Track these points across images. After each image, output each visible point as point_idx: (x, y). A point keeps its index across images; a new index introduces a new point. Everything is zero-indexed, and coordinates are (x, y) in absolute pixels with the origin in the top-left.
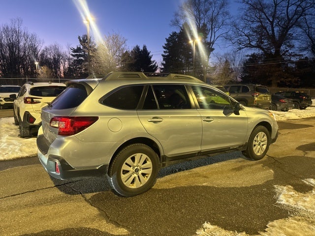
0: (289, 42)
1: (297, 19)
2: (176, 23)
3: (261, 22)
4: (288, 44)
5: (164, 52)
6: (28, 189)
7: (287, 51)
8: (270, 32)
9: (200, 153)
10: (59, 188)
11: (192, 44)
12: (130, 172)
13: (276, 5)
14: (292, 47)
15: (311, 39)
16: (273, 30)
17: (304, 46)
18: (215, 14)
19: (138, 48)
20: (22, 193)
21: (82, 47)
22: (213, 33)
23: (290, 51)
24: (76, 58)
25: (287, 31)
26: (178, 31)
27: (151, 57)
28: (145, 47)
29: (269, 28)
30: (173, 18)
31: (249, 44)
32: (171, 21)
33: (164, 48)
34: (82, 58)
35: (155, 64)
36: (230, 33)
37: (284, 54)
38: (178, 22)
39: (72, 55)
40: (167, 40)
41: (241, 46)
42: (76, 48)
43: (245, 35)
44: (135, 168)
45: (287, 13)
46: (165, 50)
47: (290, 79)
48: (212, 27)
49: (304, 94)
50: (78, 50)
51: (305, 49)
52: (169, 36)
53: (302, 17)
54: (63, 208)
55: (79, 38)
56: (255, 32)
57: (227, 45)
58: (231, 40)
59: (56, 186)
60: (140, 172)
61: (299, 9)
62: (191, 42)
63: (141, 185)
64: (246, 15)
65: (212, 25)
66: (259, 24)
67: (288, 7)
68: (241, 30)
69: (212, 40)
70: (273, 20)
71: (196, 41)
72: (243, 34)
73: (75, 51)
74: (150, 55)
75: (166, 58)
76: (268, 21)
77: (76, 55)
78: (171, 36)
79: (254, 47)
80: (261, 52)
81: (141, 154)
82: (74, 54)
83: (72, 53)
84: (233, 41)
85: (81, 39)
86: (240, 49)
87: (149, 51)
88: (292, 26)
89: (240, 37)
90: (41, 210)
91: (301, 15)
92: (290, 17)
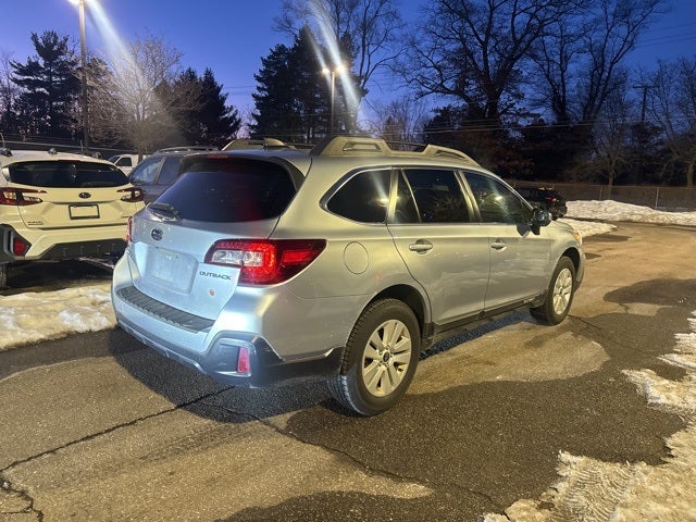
0: (514, 88)
1: (530, 42)
2: (287, 25)
3: (463, 41)
4: (513, 91)
5: (258, 88)
6: (114, 419)
7: (512, 105)
8: (481, 65)
9: (483, 315)
10: (191, 411)
11: (328, 78)
12: (376, 362)
13: (493, 9)
14: (519, 96)
15: (551, 83)
16: (486, 62)
17: (540, 96)
18: (370, 15)
19: (191, 75)
20: (106, 432)
21: (41, 62)
22: (366, 56)
23: (517, 107)
24: (26, 90)
25: (512, 65)
26: (289, 44)
27: (224, 99)
28: (208, 73)
29: (478, 55)
30: (280, 14)
31: (441, 85)
32: (275, 20)
33: (259, 79)
34: (41, 89)
35: (234, 115)
36: (402, 58)
37: (505, 112)
38: (289, 23)
39: (15, 80)
40: (265, 62)
41: (424, 89)
42: (25, 64)
43: (435, 67)
44: (384, 352)
45: (513, 27)
46: (260, 85)
47: (516, 163)
48: (363, 42)
49: (554, 194)
50: (32, 68)
51: (541, 103)
52: (269, 53)
53: (537, 39)
54: (242, 455)
55: (34, 38)
56: (453, 60)
57: (396, 86)
58: (403, 75)
59: (179, 406)
60: (391, 361)
61: (534, 21)
62: (325, 71)
63: (393, 388)
64: (434, 23)
65: (364, 38)
66: (460, 45)
67: (514, 16)
68: (426, 54)
69: (364, 71)
70: (487, 39)
71: (337, 71)
72: (431, 64)
73: (22, 71)
74: (222, 92)
75: (261, 103)
76: (476, 40)
77: (27, 82)
78: (274, 53)
79: (449, 92)
80: (462, 103)
81: (395, 321)
82: (20, 78)
83: (15, 75)
84: (409, 78)
85: (40, 41)
86: (422, 95)
87: (219, 84)
88: (521, 55)
89: (424, 69)
90: (191, 465)
91: (536, 35)
92: (518, 36)
